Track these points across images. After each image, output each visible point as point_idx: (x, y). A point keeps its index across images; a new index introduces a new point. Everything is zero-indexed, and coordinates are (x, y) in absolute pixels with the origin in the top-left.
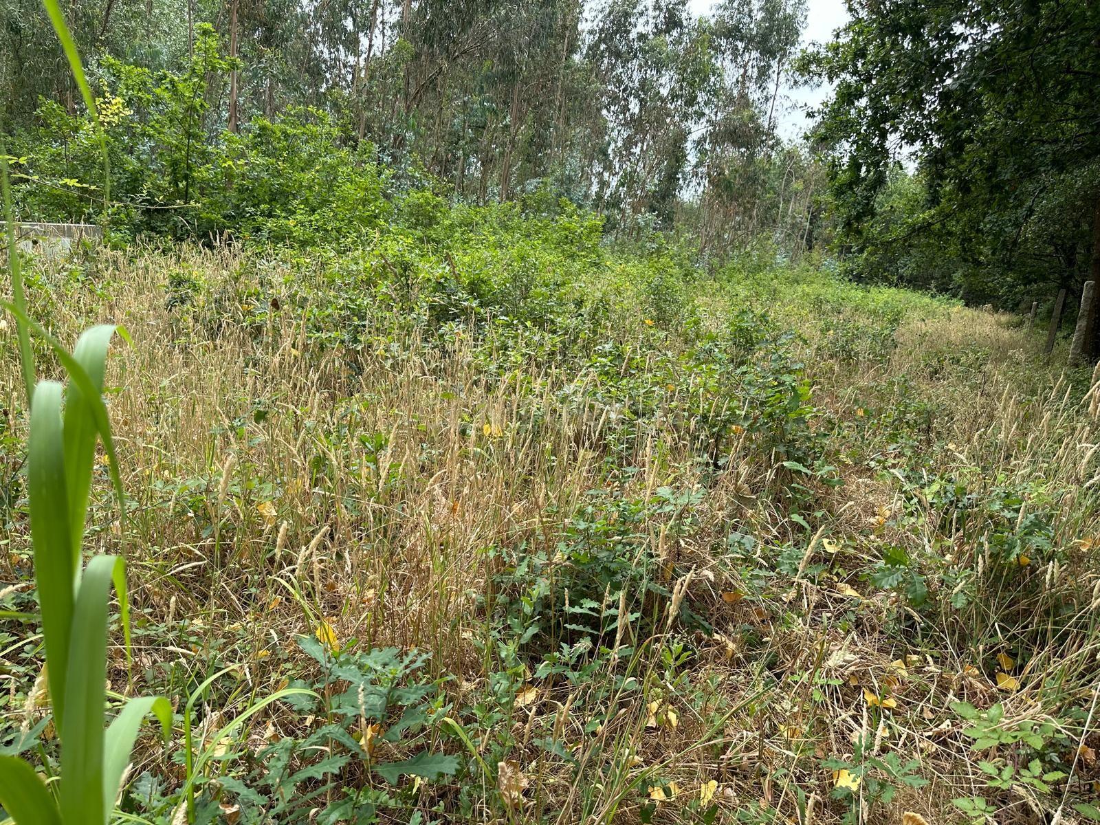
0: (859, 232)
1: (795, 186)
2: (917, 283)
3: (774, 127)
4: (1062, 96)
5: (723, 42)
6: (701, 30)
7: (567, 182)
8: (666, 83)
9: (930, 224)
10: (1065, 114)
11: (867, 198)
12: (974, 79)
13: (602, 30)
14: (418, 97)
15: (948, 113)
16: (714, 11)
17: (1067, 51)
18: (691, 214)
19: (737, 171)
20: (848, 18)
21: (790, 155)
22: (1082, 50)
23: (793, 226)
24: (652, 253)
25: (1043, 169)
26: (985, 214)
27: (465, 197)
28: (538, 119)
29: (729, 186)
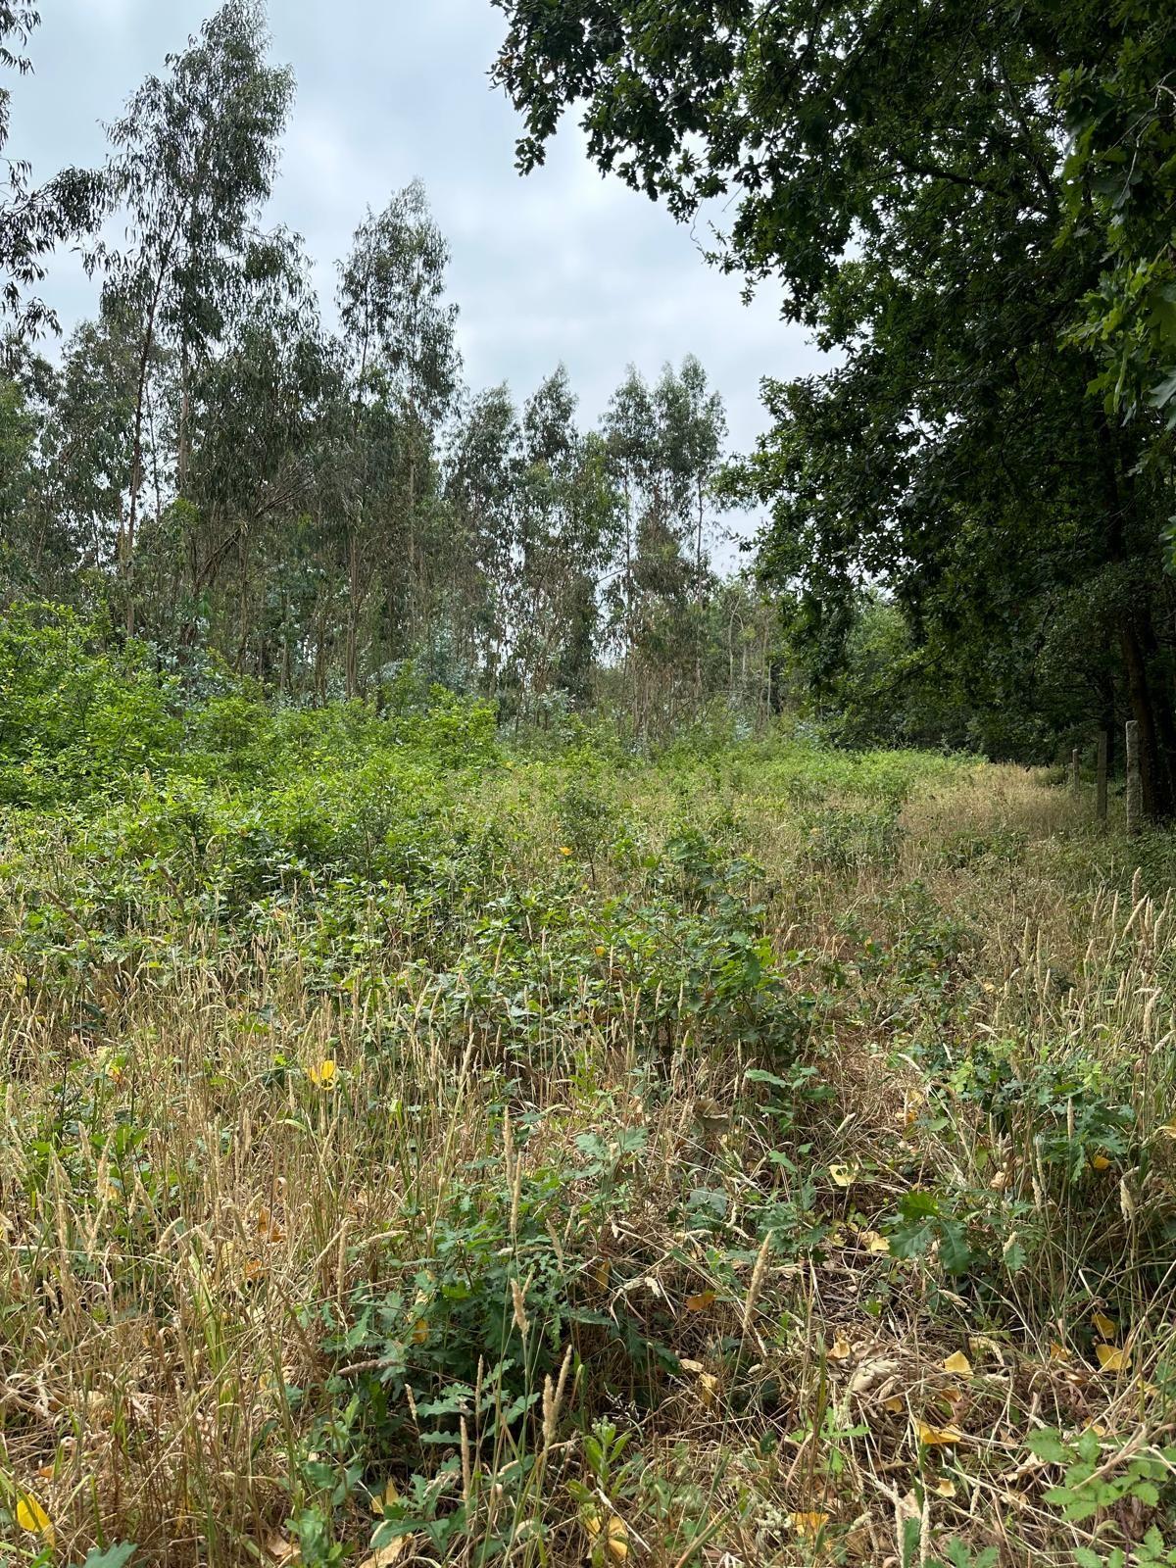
0: (832, 690)
1: (745, 634)
2: (922, 739)
3: (706, 564)
4: (1050, 493)
5: (623, 462)
6: (593, 449)
7: (438, 664)
8: (556, 520)
9: (921, 667)
10: (1060, 512)
11: (834, 645)
12: (934, 490)
13: (462, 460)
14: (211, 570)
15: (913, 532)
16: (604, 424)
17: (1045, 439)
18: (615, 683)
19: (665, 623)
20: (773, 422)
21: (732, 596)
22: (1062, 434)
23: (751, 686)
24: (569, 743)
25: (1045, 585)
26: (987, 647)
27: (296, 697)
28: (388, 583)
29: (658, 644)
